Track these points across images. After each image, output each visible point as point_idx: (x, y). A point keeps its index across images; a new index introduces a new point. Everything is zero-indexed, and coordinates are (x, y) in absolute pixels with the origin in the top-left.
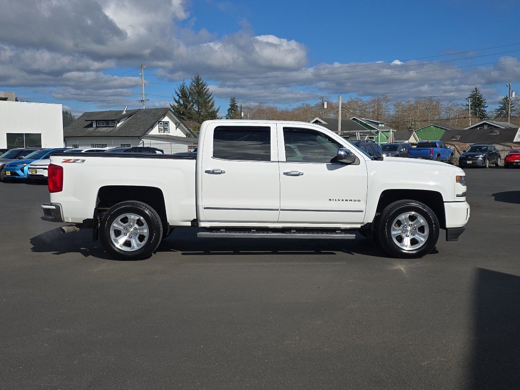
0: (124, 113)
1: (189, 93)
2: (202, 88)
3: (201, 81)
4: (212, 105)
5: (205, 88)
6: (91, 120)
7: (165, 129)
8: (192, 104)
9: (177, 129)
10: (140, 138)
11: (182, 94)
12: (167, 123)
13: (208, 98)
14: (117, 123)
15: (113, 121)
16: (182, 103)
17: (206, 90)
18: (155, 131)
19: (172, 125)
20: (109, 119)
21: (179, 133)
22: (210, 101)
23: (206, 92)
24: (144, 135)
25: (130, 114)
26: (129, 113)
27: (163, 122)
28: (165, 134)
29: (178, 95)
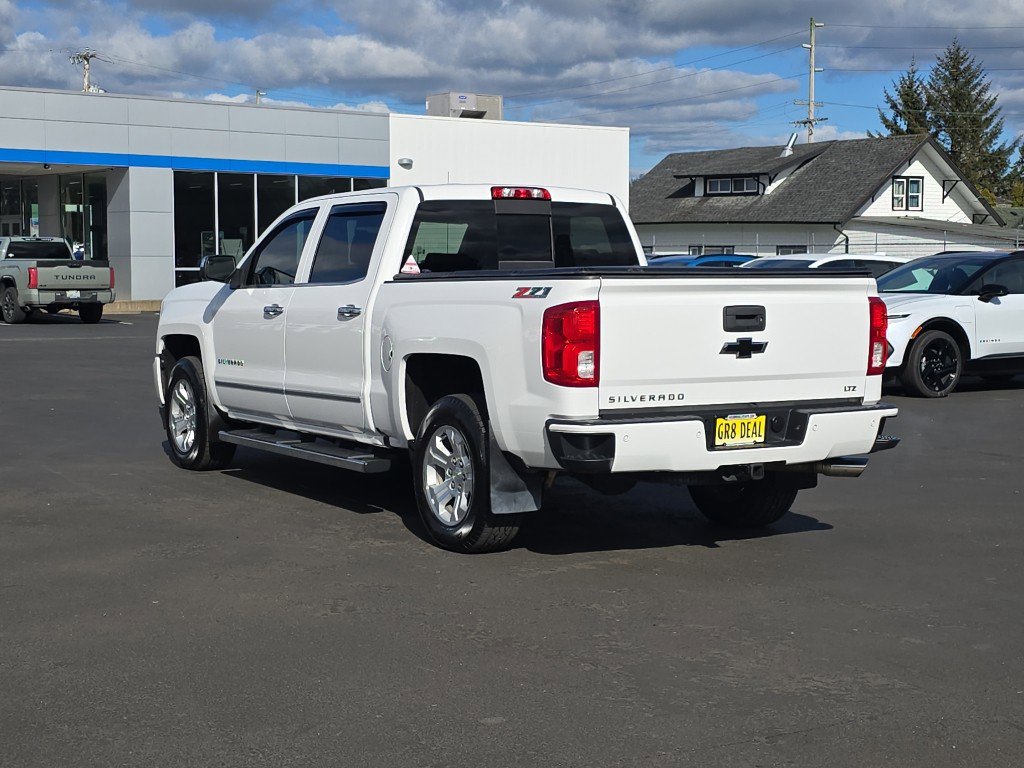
0: (788, 152)
1: (929, 98)
2: (968, 82)
3: (965, 65)
4: (994, 135)
5: (978, 84)
6: (690, 177)
7: (912, 201)
8: (933, 130)
9: (948, 199)
10: (837, 225)
11: (906, 103)
12: (915, 182)
13: (985, 111)
14: (766, 182)
15: (756, 176)
16: (904, 128)
17: (979, 88)
18: (881, 207)
19: (932, 188)
20: (743, 171)
21: (951, 212)
22: (989, 120)
23: (979, 94)
24: (848, 217)
25: (806, 156)
26: (803, 154)
27: (907, 178)
28: (910, 214)
29: (894, 106)
